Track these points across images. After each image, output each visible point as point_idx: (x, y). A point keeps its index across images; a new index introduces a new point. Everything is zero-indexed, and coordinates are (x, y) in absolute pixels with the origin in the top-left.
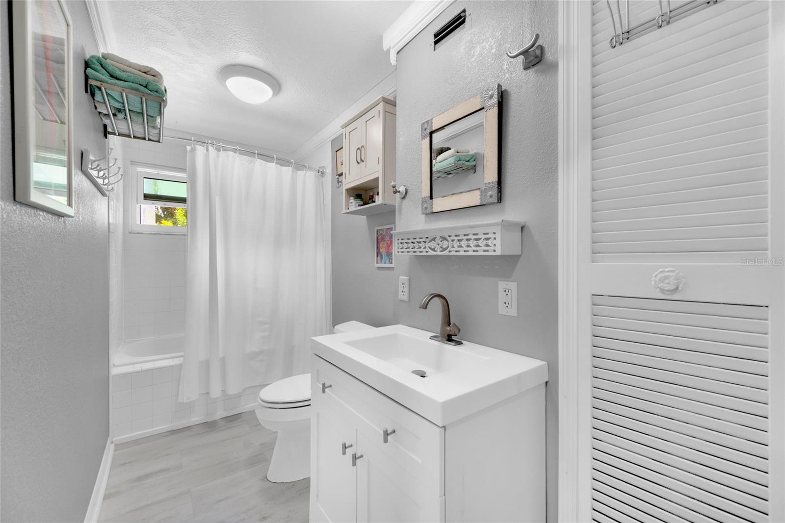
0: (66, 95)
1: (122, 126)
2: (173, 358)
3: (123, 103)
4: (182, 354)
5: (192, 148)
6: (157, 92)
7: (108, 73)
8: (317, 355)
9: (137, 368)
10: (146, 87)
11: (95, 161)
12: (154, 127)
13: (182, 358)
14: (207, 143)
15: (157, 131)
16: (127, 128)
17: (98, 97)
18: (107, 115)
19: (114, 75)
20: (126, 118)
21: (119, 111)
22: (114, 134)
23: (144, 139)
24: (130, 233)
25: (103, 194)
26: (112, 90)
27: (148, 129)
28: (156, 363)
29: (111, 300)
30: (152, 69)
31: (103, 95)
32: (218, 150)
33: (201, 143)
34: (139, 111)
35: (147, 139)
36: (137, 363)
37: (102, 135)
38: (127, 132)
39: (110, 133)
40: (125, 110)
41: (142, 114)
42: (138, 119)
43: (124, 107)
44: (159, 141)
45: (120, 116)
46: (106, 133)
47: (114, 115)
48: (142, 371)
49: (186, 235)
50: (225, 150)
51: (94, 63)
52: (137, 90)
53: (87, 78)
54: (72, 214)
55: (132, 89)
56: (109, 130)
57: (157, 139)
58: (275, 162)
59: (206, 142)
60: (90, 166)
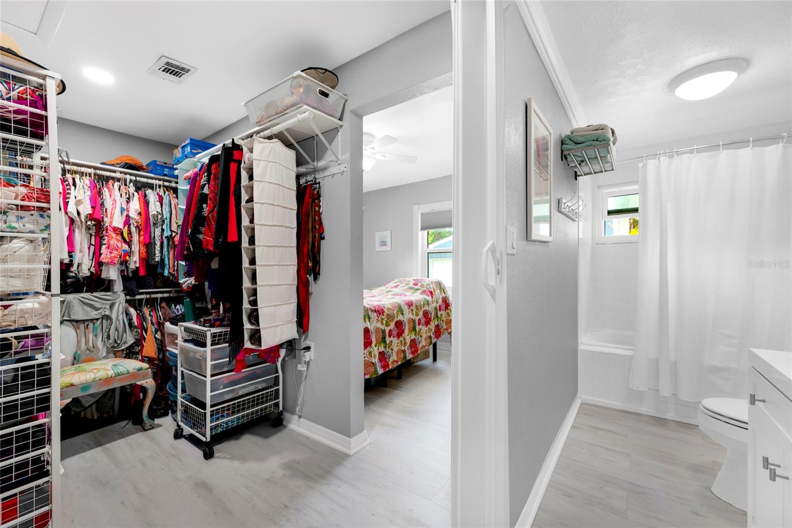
0: (549, 173)
1: (586, 170)
2: (626, 349)
3: (584, 156)
4: (633, 348)
5: (644, 164)
6: (604, 140)
7: (574, 142)
8: (754, 368)
9: (597, 349)
10: (597, 140)
11: (566, 203)
12: (607, 163)
13: (632, 352)
14: (660, 154)
15: (610, 164)
16: (589, 169)
17: (569, 159)
18: (576, 166)
19: (577, 142)
20: (587, 164)
21: (582, 161)
22: (581, 175)
23: (602, 172)
24: (597, 244)
25: (574, 220)
26: (576, 152)
27: (603, 165)
28: (612, 349)
29: (579, 295)
30: (602, 125)
31: (571, 157)
32: (671, 157)
33: (653, 157)
34: (594, 156)
35: (604, 171)
36: (598, 346)
37: (574, 178)
38: (589, 171)
39: (579, 176)
40: (585, 160)
41: (597, 157)
42: (595, 162)
43: (585, 158)
44: (613, 170)
45: (583, 164)
46: (576, 176)
47: (580, 164)
48: (600, 352)
49: (637, 242)
50: (679, 154)
51: (566, 141)
52: (591, 145)
53: (562, 151)
54: (551, 240)
55: (588, 146)
56: (579, 173)
57: (611, 169)
58: (751, 145)
59: (658, 153)
60: (563, 207)
